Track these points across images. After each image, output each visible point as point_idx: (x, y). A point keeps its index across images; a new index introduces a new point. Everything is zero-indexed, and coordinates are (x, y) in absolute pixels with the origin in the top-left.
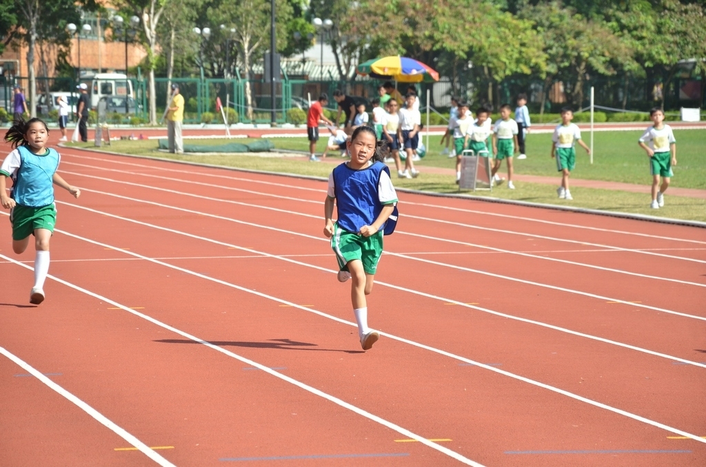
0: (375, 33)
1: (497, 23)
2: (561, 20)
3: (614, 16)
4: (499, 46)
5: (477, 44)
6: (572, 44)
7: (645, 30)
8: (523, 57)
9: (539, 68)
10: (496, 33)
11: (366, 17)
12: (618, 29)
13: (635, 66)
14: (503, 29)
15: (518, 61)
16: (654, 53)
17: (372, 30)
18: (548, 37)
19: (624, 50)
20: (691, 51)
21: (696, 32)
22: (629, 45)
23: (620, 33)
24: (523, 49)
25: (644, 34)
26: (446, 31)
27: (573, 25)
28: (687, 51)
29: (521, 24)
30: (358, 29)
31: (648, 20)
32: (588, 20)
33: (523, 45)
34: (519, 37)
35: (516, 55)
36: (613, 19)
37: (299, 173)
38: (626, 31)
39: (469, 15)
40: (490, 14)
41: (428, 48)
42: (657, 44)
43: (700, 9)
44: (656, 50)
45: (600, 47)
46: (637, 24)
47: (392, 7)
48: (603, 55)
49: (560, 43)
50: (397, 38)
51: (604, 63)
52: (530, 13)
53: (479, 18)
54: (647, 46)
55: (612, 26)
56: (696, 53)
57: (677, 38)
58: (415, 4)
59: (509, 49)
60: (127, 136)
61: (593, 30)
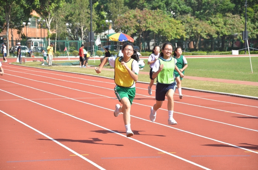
0: (126, 25)
1: (169, 21)
2: (191, 21)
3: (209, 19)
4: (169, 29)
5: (161, 29)
6: (194, 28)
7: (220, 24)
8: (178, 33)
9: (183, 37)
10: (168, 25)
11: (123, 20)
12: (211, 23)
13: (216, 36)
14: (171, 23)
15: (176, 34)
16: (223, 31)
17: (125, 24)
18: (186, 26)
19: (212, 30)
20: (236, 31)
21: (237, 24)
22: (214, 29)
23: (211, 25)
24: (178, 30)
25: (220, 25)
26: (151, 24)
27: (195, 22)
28: (234, 31)
29: (177, 22)
30: (121, 23)
31: (221, 20)
32: (200, 20)
33: (178, 29)
34: (176, 26)
35: (175, 32)
36: (209, 20)
37: (77, 72)
38: (213, 24)
39: (158, 19)
40: (166, 18)
41: (144, 30)
42: (224, 28)
43: (239, 17)
44: (224, 30)
45: (204, 30)
46: (217, 22)
47: (132, 16)
48: (206, 32)
49: (190, 28)
50: (134, 27)
51: (206, 35)
52: (180, 18)
53: (162, 20)
54: (221, 29)
55: (209, 22)
56: (237, 32)
57: (231, 26)
58: (140, 15)
59: (173, 30)
60: (35, 60)
61: (202, 23)
